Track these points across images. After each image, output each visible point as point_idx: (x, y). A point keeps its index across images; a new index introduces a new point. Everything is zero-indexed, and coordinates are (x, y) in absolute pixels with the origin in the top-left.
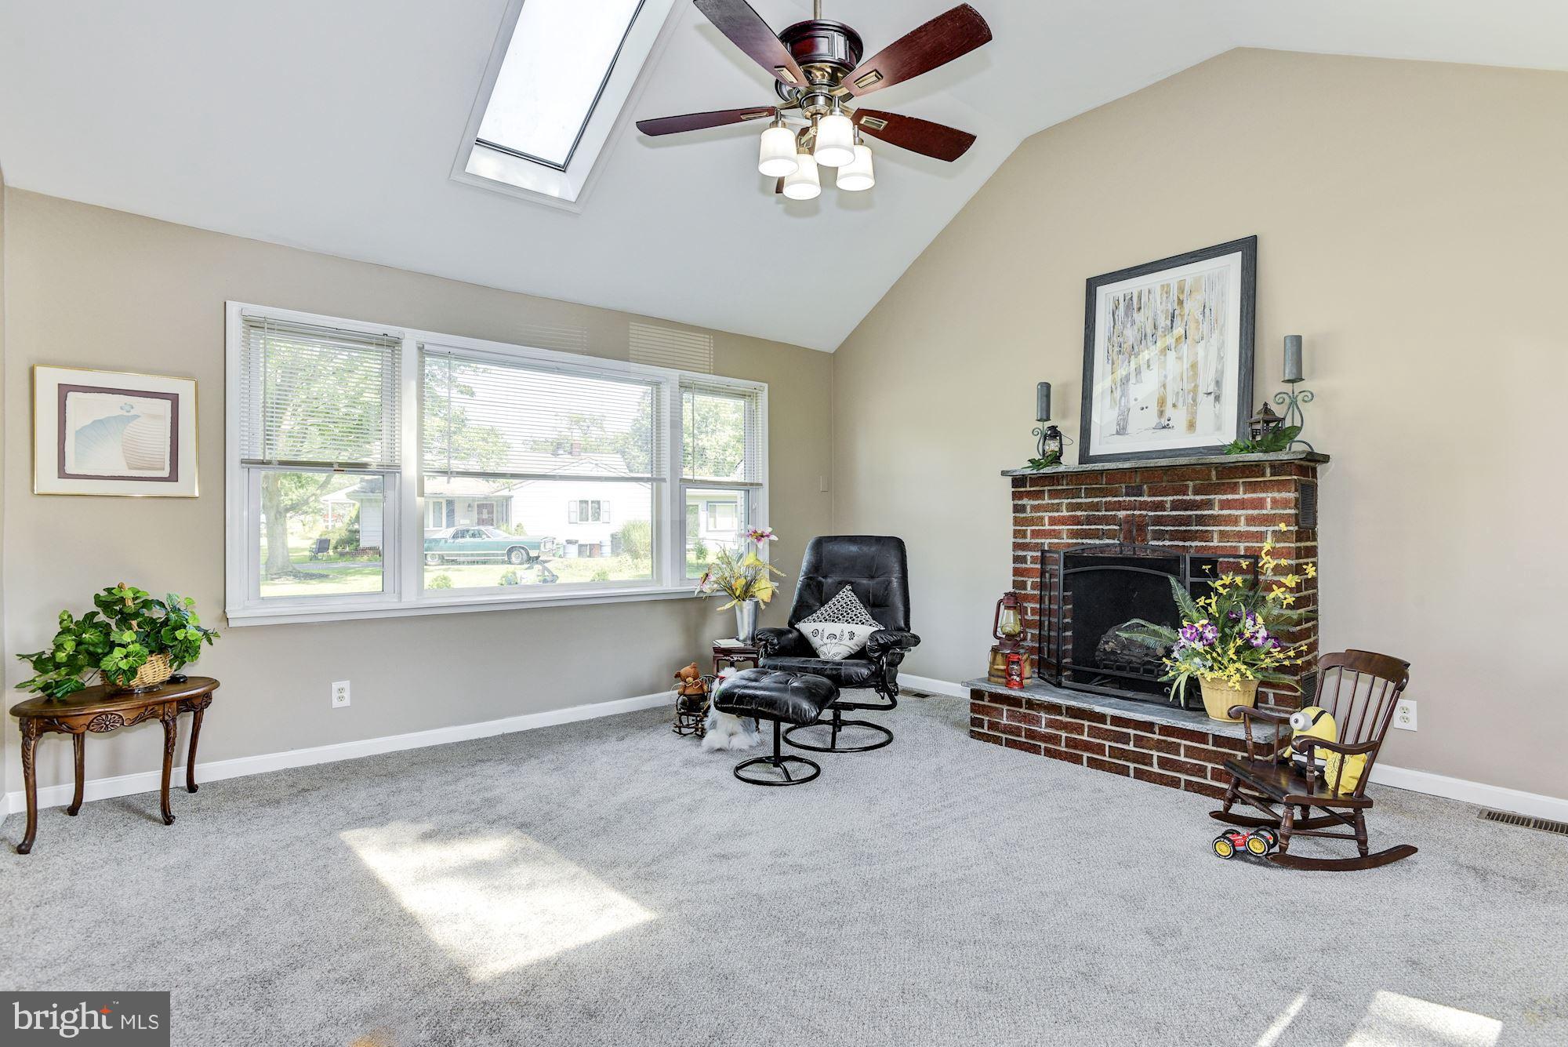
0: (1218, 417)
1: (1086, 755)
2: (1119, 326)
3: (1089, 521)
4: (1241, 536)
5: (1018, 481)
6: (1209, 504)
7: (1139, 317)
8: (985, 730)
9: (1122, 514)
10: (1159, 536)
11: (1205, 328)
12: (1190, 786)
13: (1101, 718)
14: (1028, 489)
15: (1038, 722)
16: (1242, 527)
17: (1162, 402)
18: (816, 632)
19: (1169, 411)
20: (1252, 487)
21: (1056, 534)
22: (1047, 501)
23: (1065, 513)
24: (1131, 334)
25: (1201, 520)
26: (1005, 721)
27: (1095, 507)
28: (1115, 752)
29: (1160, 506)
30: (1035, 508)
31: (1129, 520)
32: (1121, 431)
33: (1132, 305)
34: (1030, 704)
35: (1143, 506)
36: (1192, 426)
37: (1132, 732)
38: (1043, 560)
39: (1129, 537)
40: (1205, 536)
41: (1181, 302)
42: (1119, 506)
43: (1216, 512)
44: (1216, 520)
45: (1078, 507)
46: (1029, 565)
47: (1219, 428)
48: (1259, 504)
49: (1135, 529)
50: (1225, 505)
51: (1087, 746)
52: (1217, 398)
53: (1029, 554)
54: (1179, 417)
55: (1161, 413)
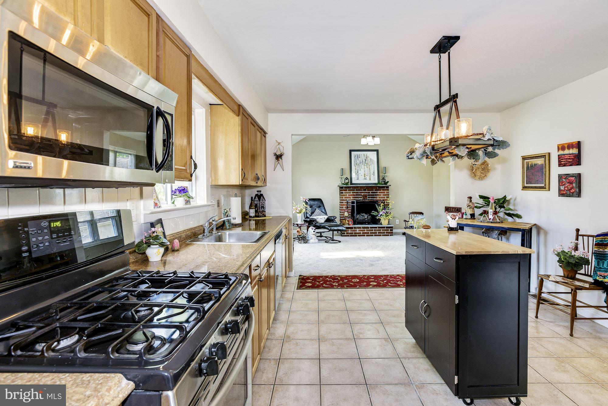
0: (374, 178)
1: (366, 235)
2: (356, 160)
3: (356, 195)
4: (382, 197)
5: (341, 188)
6: (377, 192)
7: (359, 159)
8: (346, 234)
9: (362, 194)
10: (369, 198)
11: (371, 163)
12: (383, 235)
13: (368, 228)
14: (344, 189)
15: (356, 230)
16: (382, 196)
17: (365, 175)
18: (317, 218)
19: (366, 177)
20: (383, 190)
21: (350, 198)
22: (348, 191)
23: (352, 194)
24: (358, 162)
25: (376, 195)
26: (350, 232)
27: (358, 193)
28: (371, 233)
29: (369, 193)
30: (345, 193)
31: (364, 195)
32: (358, 179)
33: (358, 157)
34: (355, 228)
35: (366, 193)
36: (370, 179)
37: (373, 229)
38: (347, 202)
39: (364, 198)
40: (376, 198)
41: (367, 158)
42: (362, 193)
43: (378, 194)
44: (378, 195)
45: (354, 193)
46: (344, 204)
47: (374, 180)
48: (384, 193)
49: (365, 196)
50: (379, 193)
51: (366, 233)
52: (374, 175)
53: (344, 202)
54: (368, 178)
55: (365, 177)
